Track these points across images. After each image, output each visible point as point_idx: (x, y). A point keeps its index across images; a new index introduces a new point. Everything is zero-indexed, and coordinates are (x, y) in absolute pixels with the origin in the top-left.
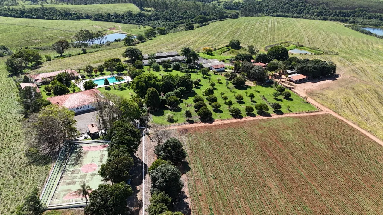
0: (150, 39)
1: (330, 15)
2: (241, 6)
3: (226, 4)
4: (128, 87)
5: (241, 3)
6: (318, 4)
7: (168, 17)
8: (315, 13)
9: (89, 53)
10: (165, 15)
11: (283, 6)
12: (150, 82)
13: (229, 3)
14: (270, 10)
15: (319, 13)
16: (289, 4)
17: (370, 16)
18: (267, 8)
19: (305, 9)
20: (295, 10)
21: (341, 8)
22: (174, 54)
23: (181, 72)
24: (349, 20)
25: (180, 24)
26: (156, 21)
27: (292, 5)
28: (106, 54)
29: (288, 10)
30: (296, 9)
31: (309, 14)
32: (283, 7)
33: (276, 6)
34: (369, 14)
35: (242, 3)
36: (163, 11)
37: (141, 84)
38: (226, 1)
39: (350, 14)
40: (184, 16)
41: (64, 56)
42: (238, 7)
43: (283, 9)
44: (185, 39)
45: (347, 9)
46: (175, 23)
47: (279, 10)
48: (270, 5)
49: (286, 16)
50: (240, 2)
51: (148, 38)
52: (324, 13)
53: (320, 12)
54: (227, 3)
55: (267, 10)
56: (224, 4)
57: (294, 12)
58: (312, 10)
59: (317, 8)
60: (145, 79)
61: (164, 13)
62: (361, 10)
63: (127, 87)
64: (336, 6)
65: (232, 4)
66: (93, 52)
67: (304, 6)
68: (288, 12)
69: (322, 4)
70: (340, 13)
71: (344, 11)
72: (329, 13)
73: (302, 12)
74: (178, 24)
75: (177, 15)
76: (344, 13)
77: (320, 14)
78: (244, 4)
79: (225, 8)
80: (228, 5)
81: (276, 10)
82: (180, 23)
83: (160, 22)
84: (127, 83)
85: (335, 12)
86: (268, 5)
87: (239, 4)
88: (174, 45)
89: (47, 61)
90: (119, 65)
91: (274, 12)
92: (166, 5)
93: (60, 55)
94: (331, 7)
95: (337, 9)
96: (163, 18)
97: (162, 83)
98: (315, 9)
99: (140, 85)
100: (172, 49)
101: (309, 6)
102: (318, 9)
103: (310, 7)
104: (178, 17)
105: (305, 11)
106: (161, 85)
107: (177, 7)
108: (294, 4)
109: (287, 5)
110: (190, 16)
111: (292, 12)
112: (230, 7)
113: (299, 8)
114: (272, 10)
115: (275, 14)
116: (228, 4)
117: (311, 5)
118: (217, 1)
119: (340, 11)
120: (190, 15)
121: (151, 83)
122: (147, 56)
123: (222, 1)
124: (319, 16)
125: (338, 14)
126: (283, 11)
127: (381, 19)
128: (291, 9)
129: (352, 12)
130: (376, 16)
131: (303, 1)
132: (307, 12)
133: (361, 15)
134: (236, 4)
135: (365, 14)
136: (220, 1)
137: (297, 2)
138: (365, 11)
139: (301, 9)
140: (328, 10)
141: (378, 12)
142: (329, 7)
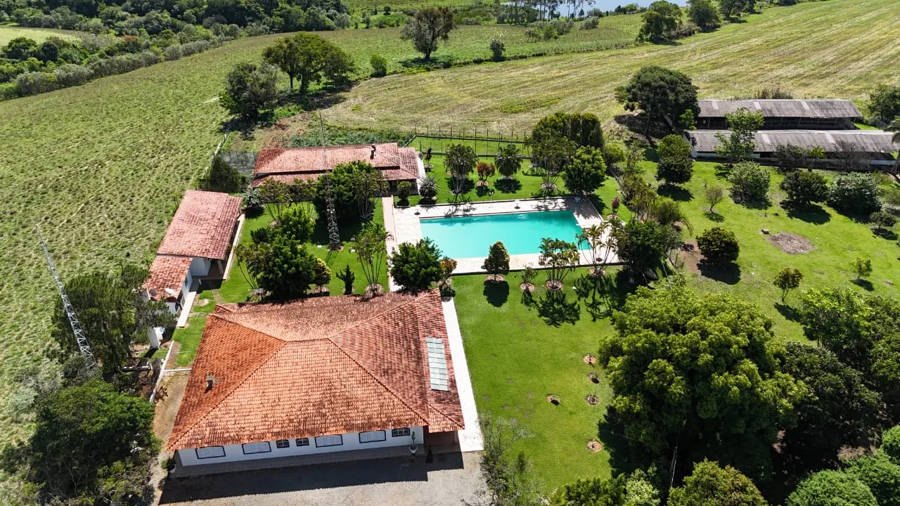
0: (733, 21)
4: (590, 300)
9: (512, 62)
12: (719, 380)
22: (837, 114)
23: (877, 232)
28: (563, 73)
37: (661, 373)
41: (434, 61)
44: (874, 34)
51: (728, 18)
60: (695, 352)
63: (586, 296)
66: (525, 57)
84: (592, 272)
88: (829, 58)
89: (372, 76)
90: (584, 161)
93: (422, 56)
97: (799, 388)
99: (651, 380)
100: (823, 77)
106: (790, 406)
121: (726, 388)
122: (716, 107)
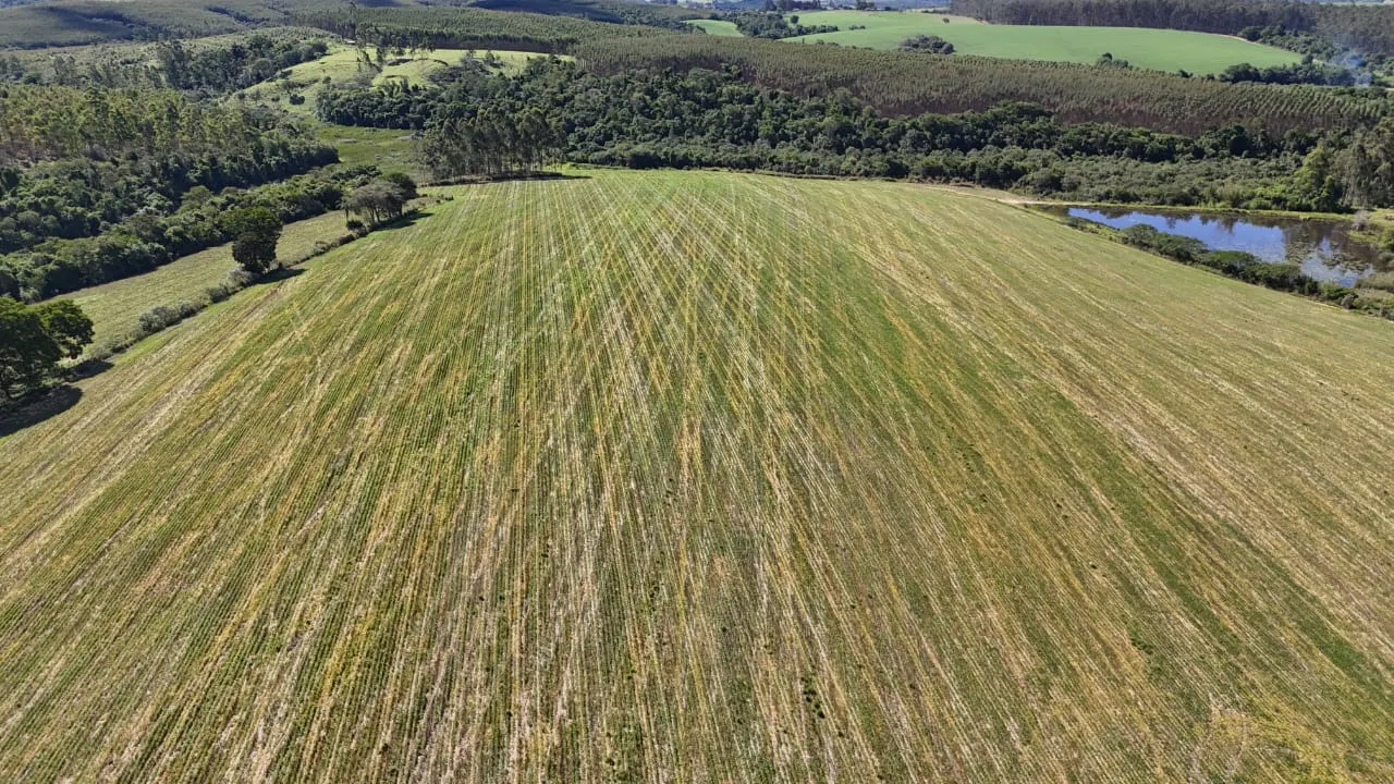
1: (895, 140)
2: (419, 107)
3: (336, 97)
5: (416, 88)
6: (815, 86)
8: (816, 134)
11: (645, 101)
13: (351, 88)
14: (586, 123)
15: (835, 134)
16: (673, 91)
17: (1084, 138)
18: (566, 114)
19: (758, 115)
20: (710, 123)
21: (928, 103)
27: (686, 93)
29: (677, 121)
30: (711, 114)
31: (786, 138)
32: (647, 106)
33: (608, 99)
34: (1071, 130)
35: (420, 86)
38: (332, 82)
39: (980, 131)
42: (404, 110)
43: (652, 117)
45: (954, 107)
47: (629, 122)
48: (577, 97)
50: (411, 84)
52: (865, 135)
53: (844, 130)
54: (339, 92)
55: (570, 127)
56: (322, 96)
57: (712, 128)
58: (795, 118)
59: (817, 108)
62: (1022, 112)
64: (904, 97)
65: (369, 97)
67: (749, 100)
68: (679, 132)
69: (832, 84)
70: (934, 128)
71: (949, 118)
72: (886, 134)
73: (748, 129)
76: (950, 129)
77: (843, 139)
78: (434, 95)
79: (331, 119)
80: (343, 105)
81: (617, 123)
85: (914, 126)
86: (566, 99)
87: (407, 91)
91: (609, 137)
94: (878, 101)
95: (911, 108)
98: (812, 110)
101: (773, 96)
102: (822, 110)
103: (780, 104)
105: (764, 127)
108: (694, 88)
109: (664, 97)
111: (702, 134)
112: (356, 113)
113: (727, 109)
114: (593, 124)
115: (618, 148)
116: (346, 94)
117: (781, 92)
118: (280, 81)
119: (932, 119)
123: (310, 76)
124: (841, 151)
125: (928, 134)
126: (656, 131)
127: (1139, 153)
128: (688, 117)
129: (985, 125)
130: (1107, 137)
131: (728, 70)
132: (776, 128)
133: (1032, 132)
134: (391, 95)
135: (1051, 133)
136: (301, 79)
137: (710, 80)
138: (1041, 113)
139: (740, 115)
140: (872, 115)
141: (1103, 118)
142: (869, 100)
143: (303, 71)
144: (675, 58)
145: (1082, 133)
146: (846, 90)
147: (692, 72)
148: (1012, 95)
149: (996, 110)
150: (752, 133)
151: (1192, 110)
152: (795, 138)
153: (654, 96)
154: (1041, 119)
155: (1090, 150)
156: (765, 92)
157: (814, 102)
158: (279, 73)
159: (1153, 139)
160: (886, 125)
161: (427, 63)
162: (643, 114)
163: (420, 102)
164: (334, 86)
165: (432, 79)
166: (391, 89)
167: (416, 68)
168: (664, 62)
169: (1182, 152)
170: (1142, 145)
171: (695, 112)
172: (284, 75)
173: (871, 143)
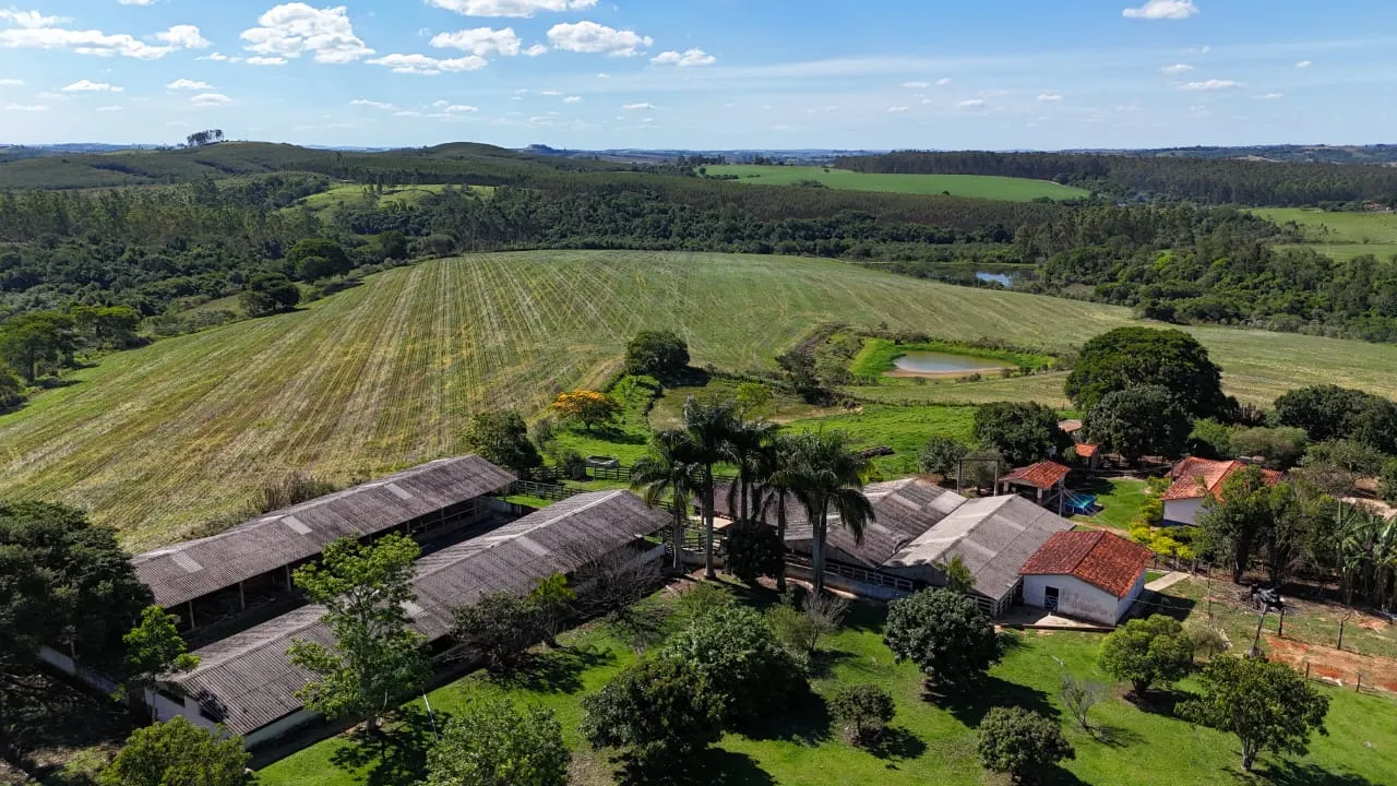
1: (767, 236)
2: (417, 220)
3: (350, 215)
5: (411, 208)
6: (712, 202)
7: (89, 269)
8: (713, 232)
10: (66, 263)
11: (589, 213)
13: (361, 208)
15: (726, 231)
16: (609, 206)
17: (894, 232)
19: (672, 221)
20: (637, 227)
21: (791, 212)
22: (470, 489)
24: (848, 247)
25: (175, 296)
26: (22, 292)
27: (618, 208)
29: (613, 225)
30: (637, 221)
31: (691, 235)
32: (591, 216)
33: (562, 212)
34: (887, 227)
35: (415, 207)
36: (52, 245)
38: (346, 204)
39: (826, 229)
40: (180, 261)
43: (593, 223)
45: (809, 214)
46: (148, 294)
49: (621, 247)
50: (408, 205)
52: (747, 232)
53: (730, 230)
54: (352, 211)
56: (337, 216)
57: (639, 230)
58: (698, 222)
59: (713, 215)
61: (62, 251)
62: (856, 216)
64: (776, 208)
65: (376, 214)
68: (614, 232)
69: (724, 200)
70: (796, 228)
71: (805, 221)
72: (760, 232)
73: (665, 230)
74: (161, 295)
75: (140, 260)
76: (806, 227)
77: (731, 235)
78: (426, 212)
82: (174, 291)
83: (43, 296)
85: (780, 226)
87: (406, 210)
92: (62, 219)
94: (757, 211)
95: (780, 215)
96: (62, 277)
101: (683, 209)
102: (717, 217)
103: (686, 214)
104: (146, 267)
107: (121, 226)
108: (625, 205)
109: (603, 210)
110: (208, 260)
113: (648, 218)
116: (357, 213)
117: (687, 206)
118: (298, 207)
119: (794, 222)
120: (211, 256)
122: (192, 566)
123: (321, 203)
124: (730, 241)
125: (790, 231)
126: (598, 231)
127: (931, 239)
128: (621, 223)
129: (830, 225)
130: (910, 230)
131: (648, 194)
132: (685, 230)
133: (862, 230)
134: (393, 212)
135: (874, 229)
136: (315, 205)
137: (635, 199)
138: (869, 217)
139: (659, 222)
140: (751, 219)
141: (910, 219)
142: (751, 210)
143: (314, 199)
144: (610, 186)
145: (894, 228)
146: (733, 203)
147: (623, 193)
148: (851, 206)
149: (838, 216)
150: (667, 234)
151: (970, 213)
152: (698, 235)
153: (595, 210)
154: (869, 221)
155: (897, 239)
156: (676, 207)
157: (712, 211)
158: (295, 201)
159: (939, 231)
160: (761, 226)
161: (417, 192)
162: (588, 221)
163: (417, 217)
164: (347, 208)
165: (421, 203)
166: (393, 208)
167: (409, 194)
168: (599, 189)
169: (960, 239)
170: (932, 235)
171: (627, 220)
172: (301, 203)
173: (751, 237)
